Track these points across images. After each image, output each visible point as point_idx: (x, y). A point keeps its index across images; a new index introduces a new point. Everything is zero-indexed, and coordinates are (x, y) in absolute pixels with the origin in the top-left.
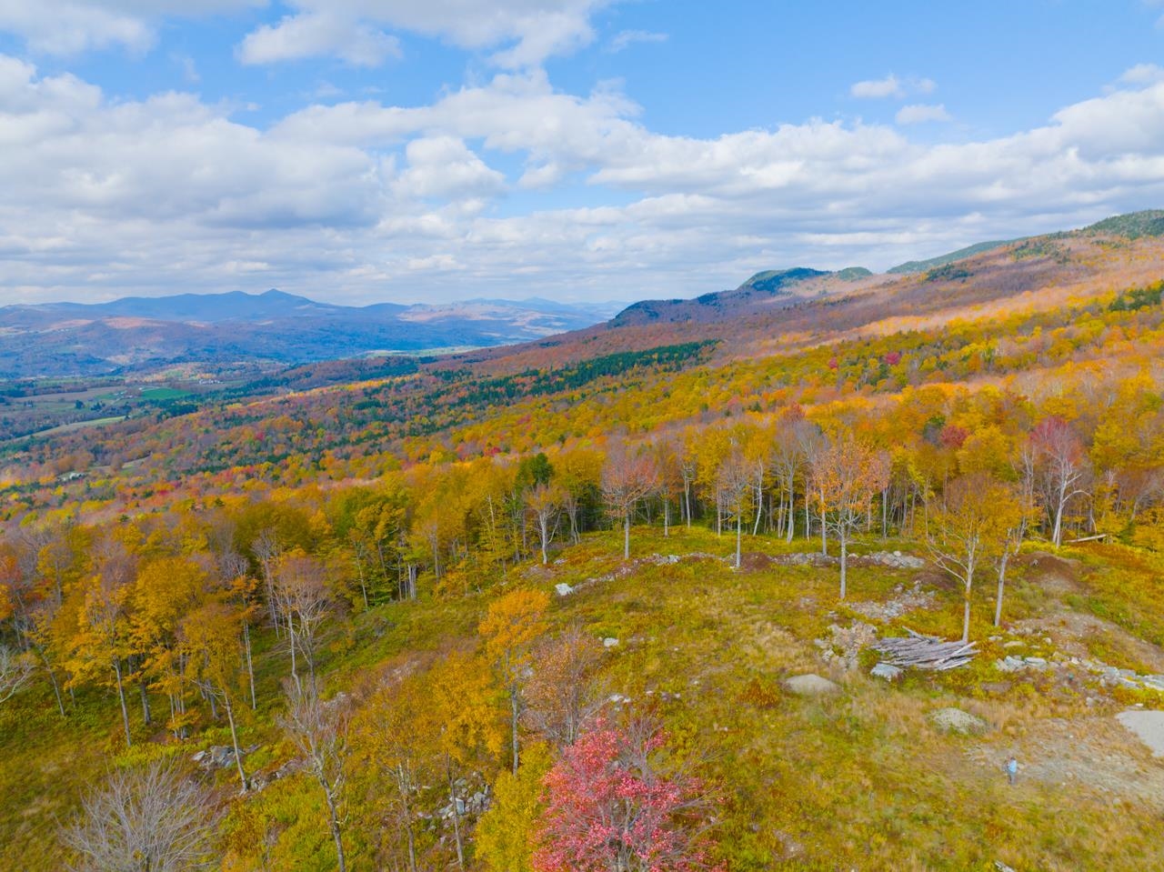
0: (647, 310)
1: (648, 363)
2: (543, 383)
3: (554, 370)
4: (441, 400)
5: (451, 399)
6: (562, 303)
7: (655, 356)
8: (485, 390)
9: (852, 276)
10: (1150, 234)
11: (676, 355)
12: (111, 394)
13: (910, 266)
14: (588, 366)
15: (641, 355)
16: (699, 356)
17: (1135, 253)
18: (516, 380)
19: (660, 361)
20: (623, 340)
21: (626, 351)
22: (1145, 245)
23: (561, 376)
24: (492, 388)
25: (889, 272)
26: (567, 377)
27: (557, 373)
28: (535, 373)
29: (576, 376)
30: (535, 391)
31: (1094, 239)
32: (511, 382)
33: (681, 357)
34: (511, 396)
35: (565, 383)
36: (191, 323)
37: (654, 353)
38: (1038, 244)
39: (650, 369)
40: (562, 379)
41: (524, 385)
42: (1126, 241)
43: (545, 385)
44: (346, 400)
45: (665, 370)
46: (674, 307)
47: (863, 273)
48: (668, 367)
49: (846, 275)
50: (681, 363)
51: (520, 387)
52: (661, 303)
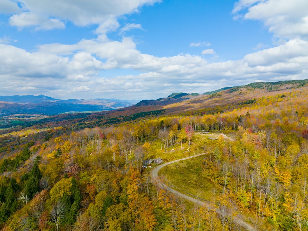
0: (145, 102)
1: (150, 114)
2: (125, 119)
3: (127, 116)
4: (101, 123)
5: (103, 122)
6: (121, 100)
7: (151, 113)
8: (111, 120)
9: (195, 95)
10: (258, 87)
11: (156, 113)
12: (2, 122)
13: (208, 93)
14: (136, 115)
15: (148, 112)
16: (162, 113)
17: (254, 92)
18: (119, 118)
19: (152, 114)
20: (142, 109)
21: (143, 112)
22: (256, 90)
23: (130, 117)
24: (113, 120)
25: (203, 94)
26: (131, 117)
27: (128, 117)
28: (122, 117)
29: (133, 117)
30: (124, 121)
31: (247, 88)
32: (117, 119)
33: (157, 113)
34: (118, 122)
35: (131, 119)
36: (19, 103)
37: (151, 112)
38: (235, 89)
39: (151, 116)
40: (130, 118)
41: (121, 119)
42: (253, 89)
43: (126, 119)
44: (74, 123)
45: (154, 116)
46: (152, 102)
47: (197, 94)
48: (155, 115)
49: (193, 94)
50: (158, 114)
51: (120, 120)
52: (148, 101)
